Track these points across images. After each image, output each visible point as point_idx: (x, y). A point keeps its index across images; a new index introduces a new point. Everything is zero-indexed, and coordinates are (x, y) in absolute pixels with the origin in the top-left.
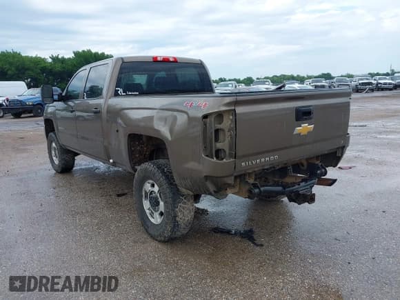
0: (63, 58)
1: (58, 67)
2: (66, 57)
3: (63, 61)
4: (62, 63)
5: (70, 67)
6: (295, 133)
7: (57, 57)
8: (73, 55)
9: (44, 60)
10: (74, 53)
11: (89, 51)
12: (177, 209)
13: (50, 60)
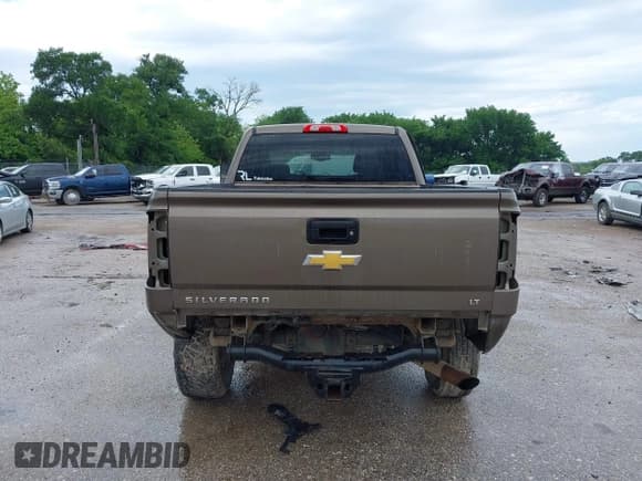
0: (451, 120)
1: (441, 134)
2: (455, 118)
3: (450, 124)
4: (448, 127)
5: (458, 134)
6: (306, 263)
7: (442, 119)
8: (465, 115)
9: (423, 124)
10: (468, 112)
11: (492, 109)
12: (182, 353)
13: (431, 124)
